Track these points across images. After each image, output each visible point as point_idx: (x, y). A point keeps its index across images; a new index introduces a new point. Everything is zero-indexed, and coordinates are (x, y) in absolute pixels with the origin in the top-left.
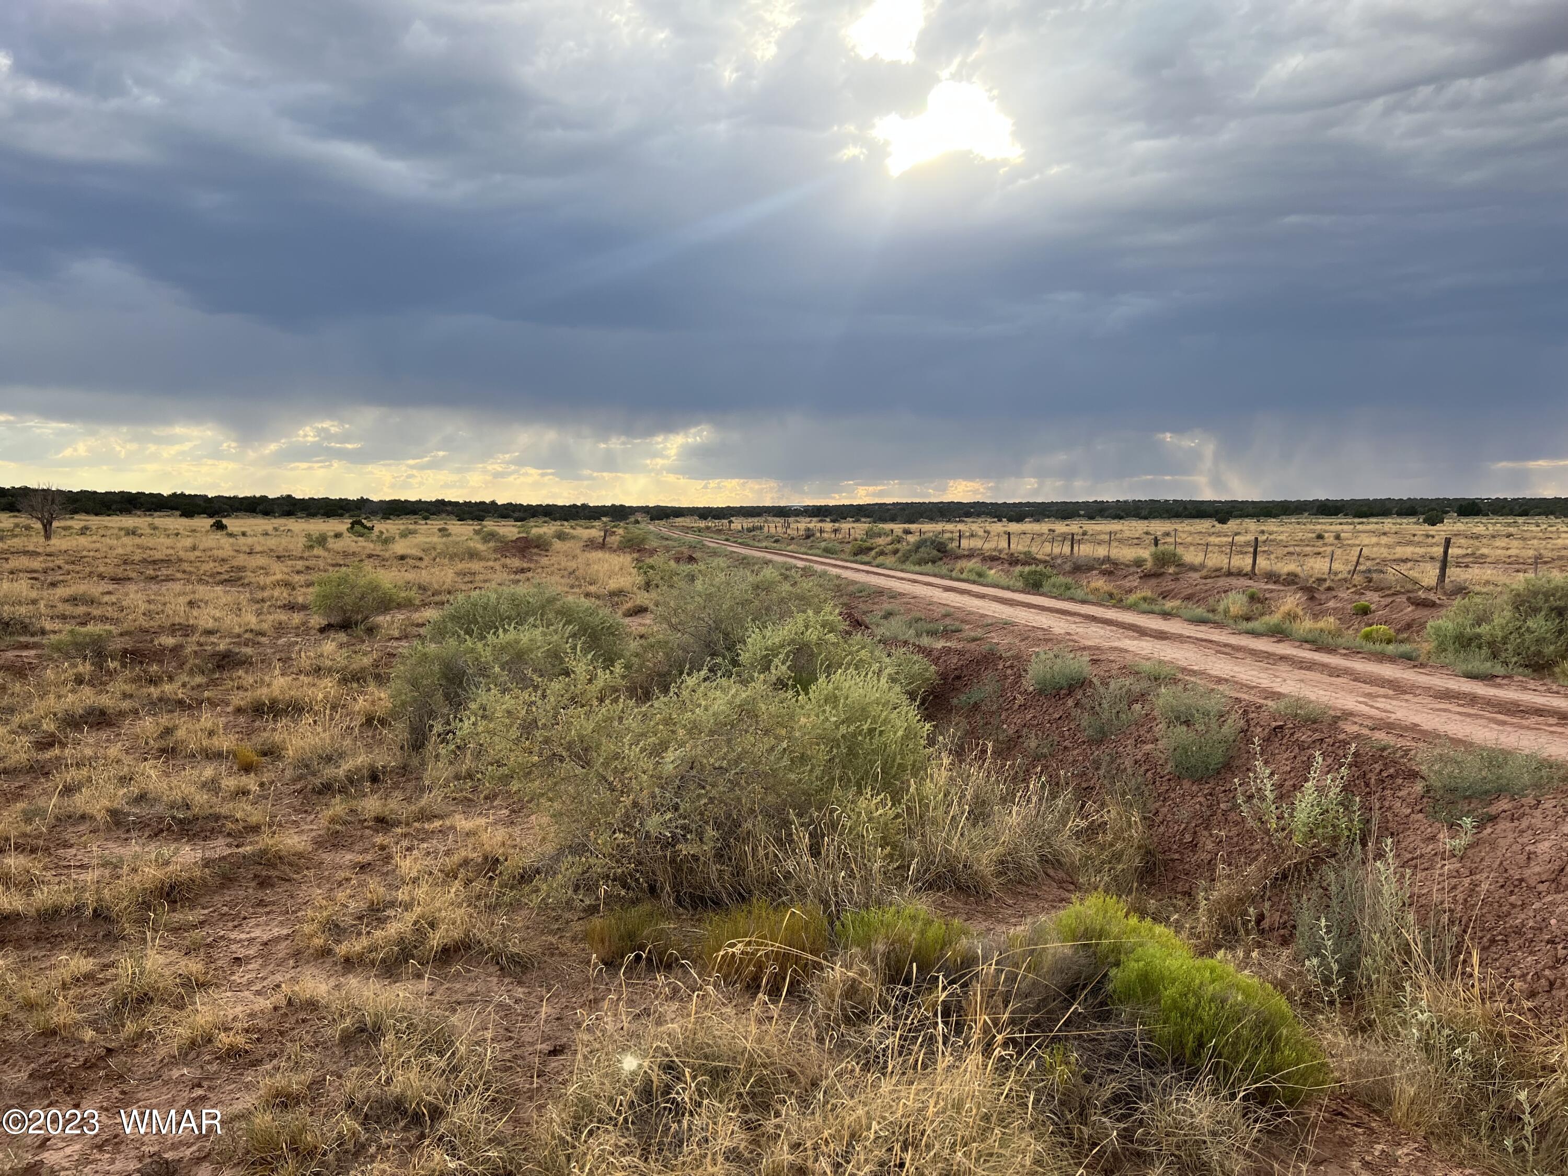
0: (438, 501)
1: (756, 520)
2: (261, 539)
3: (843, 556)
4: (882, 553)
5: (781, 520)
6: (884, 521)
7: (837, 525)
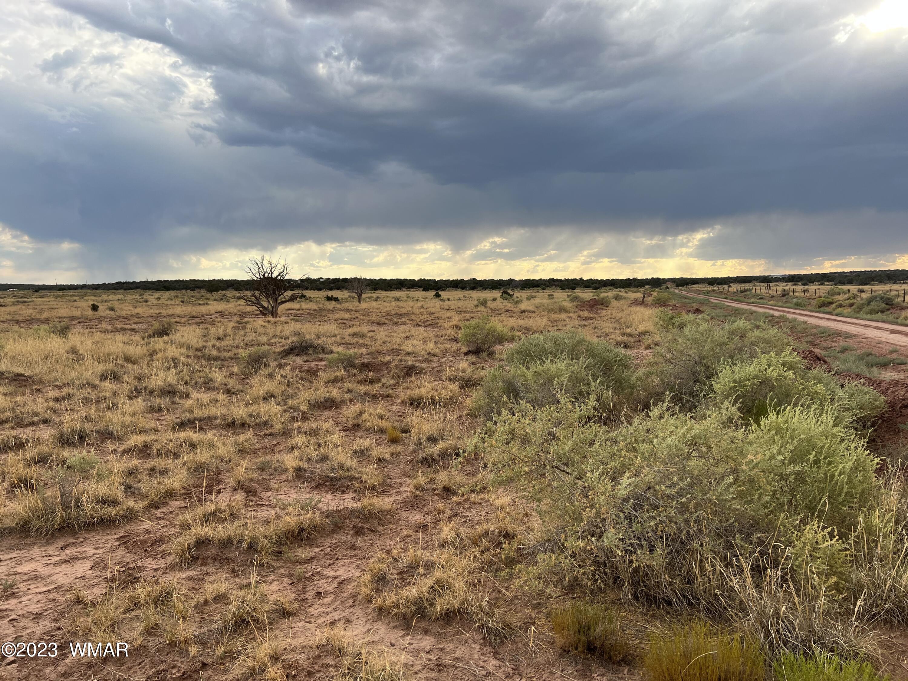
0: (550, 279)
1: (747, 285)
2: (456, 302)
3: (809, 308)
4: (840, 306)
5: (765, 285)
6: (843, 283)
7: (806, 287)
